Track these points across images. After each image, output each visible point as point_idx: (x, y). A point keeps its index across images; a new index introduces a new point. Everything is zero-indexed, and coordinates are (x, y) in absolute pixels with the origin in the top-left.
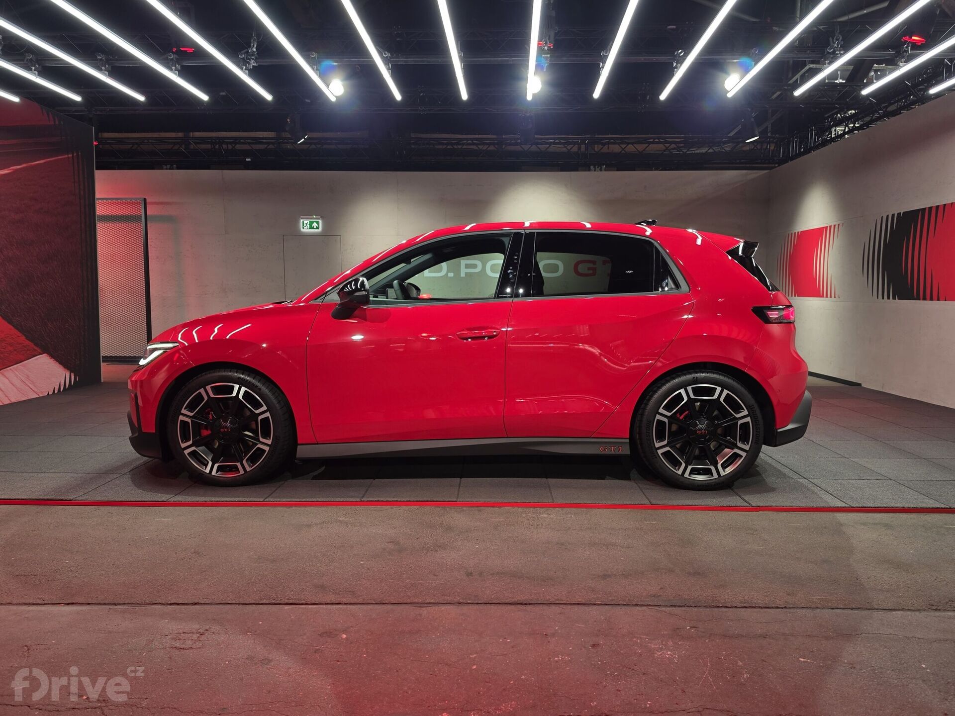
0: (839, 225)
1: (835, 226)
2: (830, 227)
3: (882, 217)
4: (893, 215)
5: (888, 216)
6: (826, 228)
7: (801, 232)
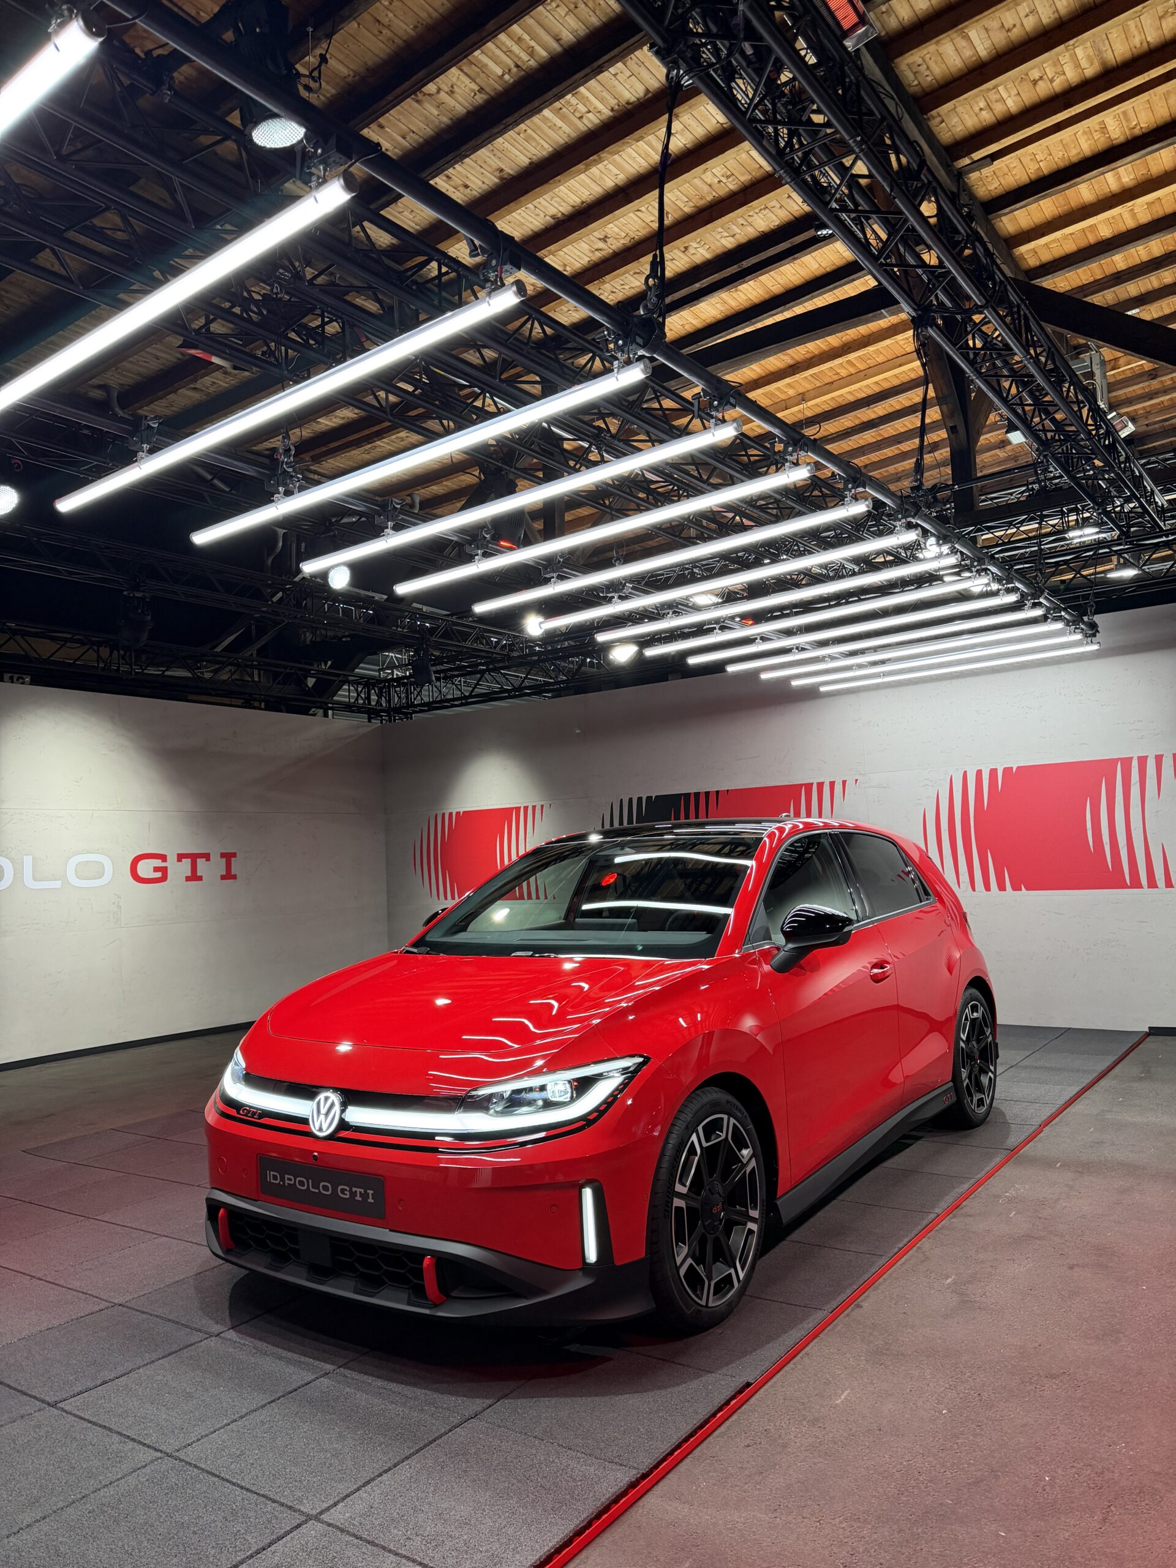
0: (542, 806)
1: (534, 807)
2: (526, 808)
3: (622, 800)
4: (640, 799)
5: (631, 800)
6: (518, 809)
7: (464, 812)
